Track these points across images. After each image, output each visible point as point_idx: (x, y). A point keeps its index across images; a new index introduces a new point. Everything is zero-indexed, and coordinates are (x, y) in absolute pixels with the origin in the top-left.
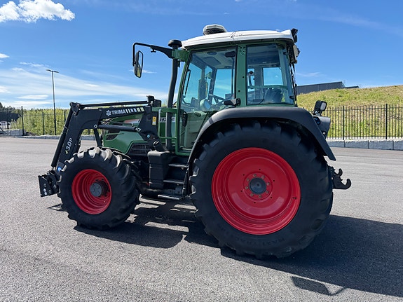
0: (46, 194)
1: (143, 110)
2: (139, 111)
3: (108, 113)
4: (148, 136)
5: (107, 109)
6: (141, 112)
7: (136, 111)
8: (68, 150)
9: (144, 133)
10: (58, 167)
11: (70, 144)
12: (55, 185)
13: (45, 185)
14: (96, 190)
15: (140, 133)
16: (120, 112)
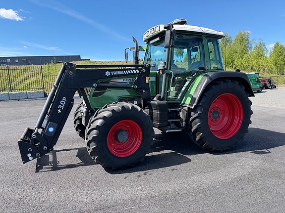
0: (31, 158)
1: (138, 71)
2: (135, 72)
3: (108, 74)
4: (144, 91)
5: (107, 70)
6: (137, 73)
7: (132, 72)
8: (61, 109)
9: (140, 89)
10: (49, 127)
11: (64, 103)
12: (45, 147)
13: (30, 150)
14: (123, 137)
15: (137, 89)
16: (119, 73)
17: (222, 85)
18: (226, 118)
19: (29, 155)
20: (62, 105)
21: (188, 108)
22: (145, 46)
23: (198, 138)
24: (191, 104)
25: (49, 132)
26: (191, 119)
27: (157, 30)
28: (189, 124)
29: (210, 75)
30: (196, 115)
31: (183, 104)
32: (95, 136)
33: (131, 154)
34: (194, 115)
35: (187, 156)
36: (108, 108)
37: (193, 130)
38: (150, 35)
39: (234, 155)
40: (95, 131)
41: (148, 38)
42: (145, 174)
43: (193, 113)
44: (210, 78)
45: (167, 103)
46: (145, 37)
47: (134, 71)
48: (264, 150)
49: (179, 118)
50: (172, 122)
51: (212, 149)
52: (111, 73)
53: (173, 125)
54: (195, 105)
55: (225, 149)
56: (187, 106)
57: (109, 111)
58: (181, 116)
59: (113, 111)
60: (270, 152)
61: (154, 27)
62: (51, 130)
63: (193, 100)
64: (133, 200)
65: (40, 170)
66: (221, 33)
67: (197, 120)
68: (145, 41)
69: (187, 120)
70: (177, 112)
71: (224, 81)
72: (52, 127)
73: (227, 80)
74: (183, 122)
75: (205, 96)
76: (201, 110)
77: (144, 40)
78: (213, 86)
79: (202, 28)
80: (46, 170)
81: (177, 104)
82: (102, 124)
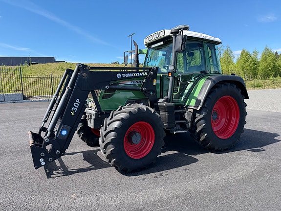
0: (43, 163)
1: (146, 74)
2: (144, 75)
3: (119, 76)
4: (151, 93)
5: (118, 72)
6: (145, 76)
7: (141, 75)
8: (74, 111)
9: (148, 91)
10: (62, 130)
11: (77, 105)
12: (58, 151)
13: (42, 154)
14: (137, 139)
15: (145, 91)
16: (129, 75)
17: (224, 88)
18: (224, 120)
19: (42, 160)
20: (75, 107)
21: (194, 109)
22: (145, 50)
23: (202, 138)
24: (196, 106)
25: (63, 135)
26: (196, 120)
27: (162, 35)
28: (194, 125)
29: (214, 79)
30: (202, 116)
31: (188, 106)
32: (113, 138)
33: (145, 155)
34: (199, 116)
35: (193, 156)
36: (123, 110)
37: (197, 131)
38: (153, 39)
39: (235, 153)
40: (113, 133)
41: (150, 42)
42: (161, 175)
43: (197, 115)
44: (214, 81)
45: (174, 105)
46: (147, 41)
47: (143, 73)
48: (259, 148)
49: (185, 119)
50: (177, 123)
51: (214, 149)
52: (122, 76)
53: (178, 126)
54: (200, 106)
55: (226, 148)
56: (193, 107)
57: (125, 112)
58: (186, 118)
59: (130, 113)
60: (264, 150)
61: (159, 32)
62: (64, 133)
63: (198, 102)
64: (162, 201)
65: (52, 176)
66: (218, 40)
67: (202, 121)
68: (146, 45)
69: (192, 121)
70: (182, 114)
71: (225, 84)
72: (65, 130)
73: (227, 83)
74: (188, 123)
75: (210, 98)
76: (206, 112)
77: (145, 43)
78: (216, 89)
79: (203, 35)
80: (58, 175)
81: (181, 106)
82: (119, 125)
